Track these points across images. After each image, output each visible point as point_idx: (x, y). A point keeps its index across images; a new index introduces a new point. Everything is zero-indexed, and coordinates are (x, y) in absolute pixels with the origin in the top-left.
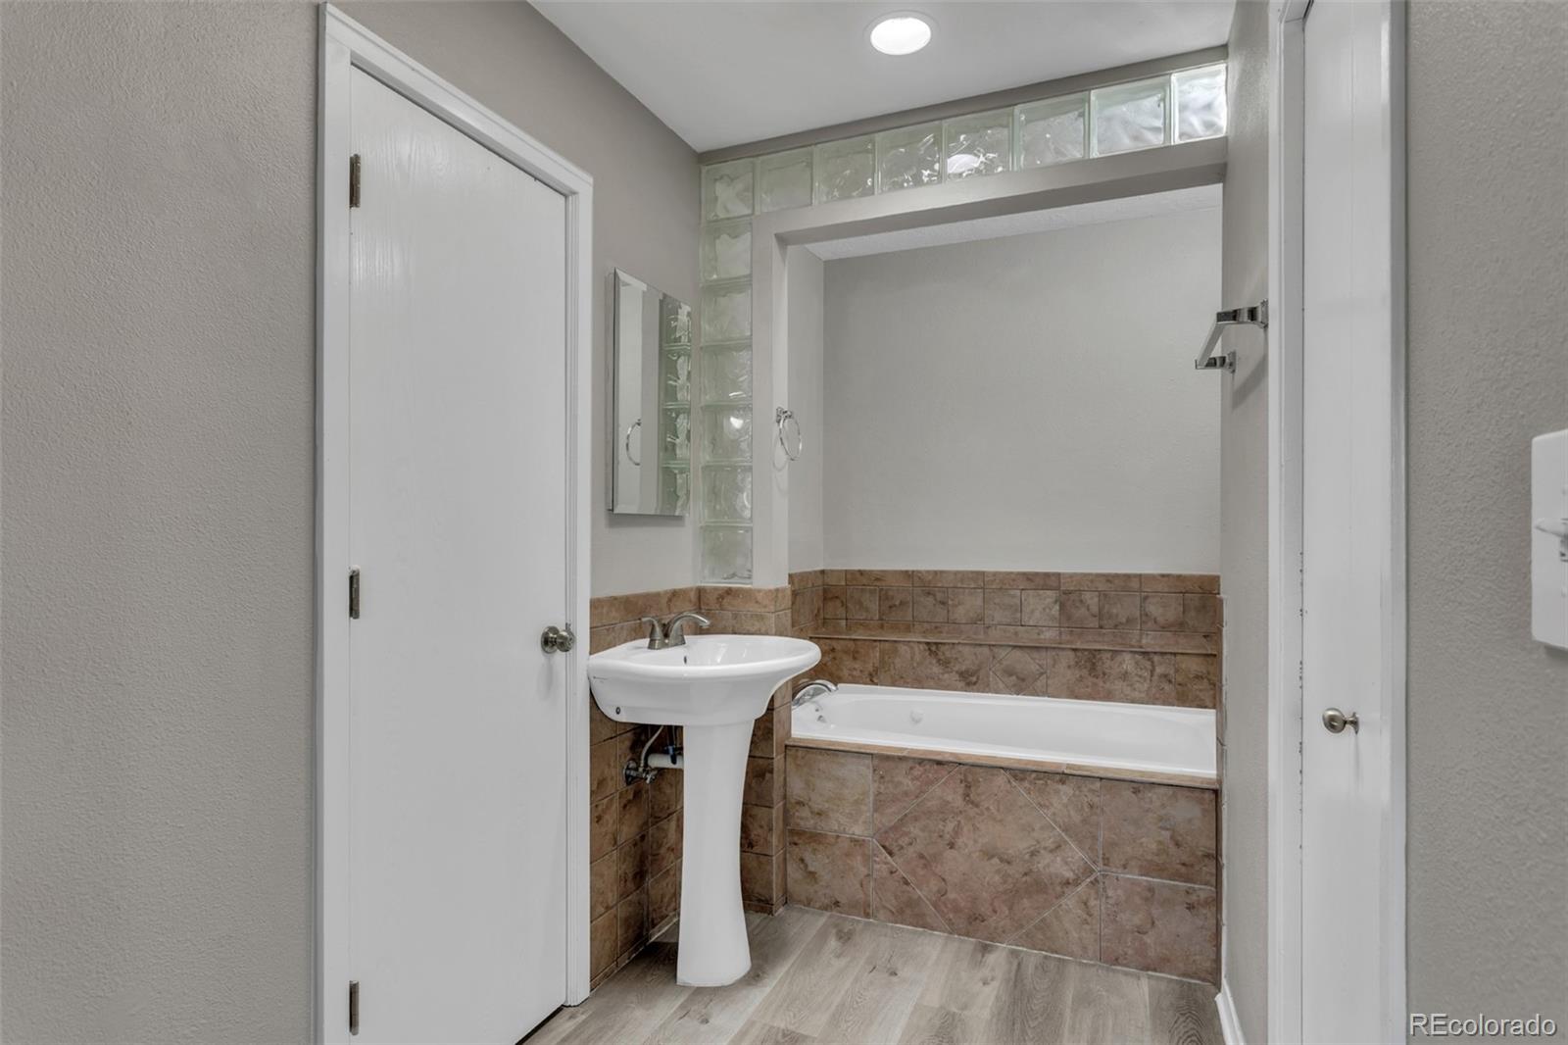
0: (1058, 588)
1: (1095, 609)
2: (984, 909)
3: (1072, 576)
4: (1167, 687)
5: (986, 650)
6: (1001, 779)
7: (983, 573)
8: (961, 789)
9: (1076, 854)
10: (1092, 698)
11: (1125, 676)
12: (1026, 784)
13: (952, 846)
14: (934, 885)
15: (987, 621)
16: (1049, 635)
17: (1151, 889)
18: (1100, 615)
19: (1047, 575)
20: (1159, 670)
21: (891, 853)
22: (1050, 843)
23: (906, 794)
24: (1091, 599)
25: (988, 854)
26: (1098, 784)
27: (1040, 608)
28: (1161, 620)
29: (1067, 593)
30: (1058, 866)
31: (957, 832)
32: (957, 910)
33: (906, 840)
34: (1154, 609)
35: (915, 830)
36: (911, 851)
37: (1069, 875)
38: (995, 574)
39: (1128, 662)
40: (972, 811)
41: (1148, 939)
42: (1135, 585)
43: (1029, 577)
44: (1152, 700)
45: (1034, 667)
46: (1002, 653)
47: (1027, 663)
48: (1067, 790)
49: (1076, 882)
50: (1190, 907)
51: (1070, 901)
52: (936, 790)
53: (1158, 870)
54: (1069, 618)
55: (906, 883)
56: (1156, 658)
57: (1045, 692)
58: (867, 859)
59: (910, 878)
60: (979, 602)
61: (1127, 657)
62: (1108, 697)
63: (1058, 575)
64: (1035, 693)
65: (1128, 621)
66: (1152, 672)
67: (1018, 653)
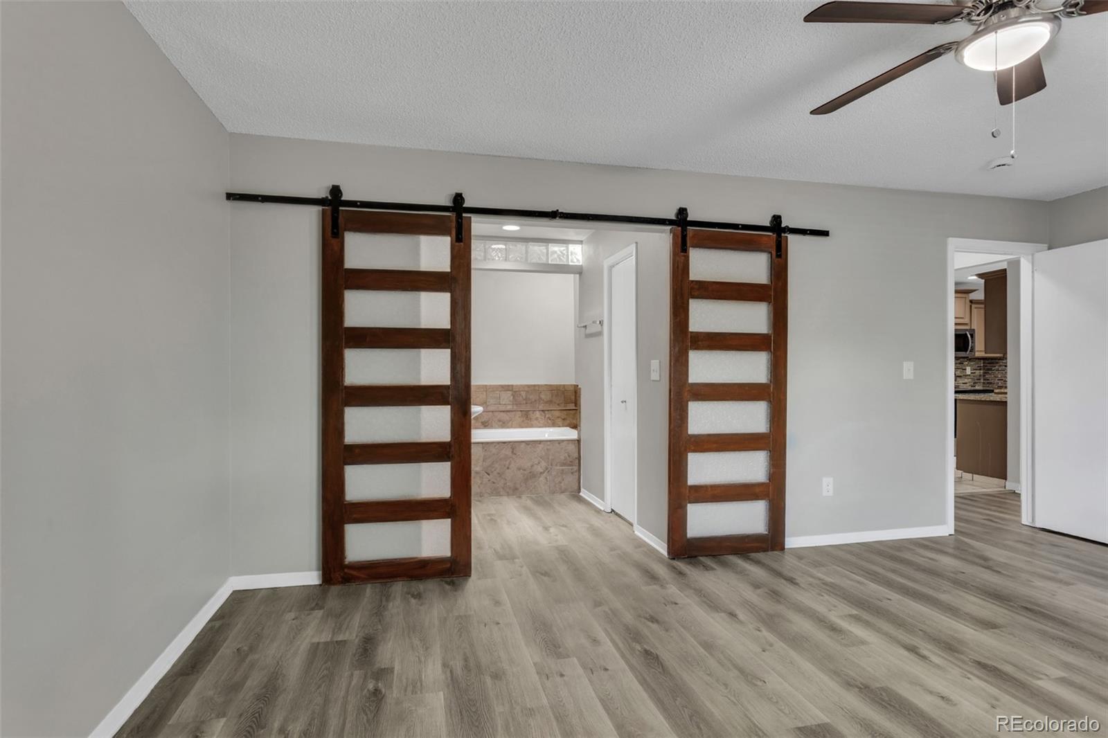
0: (512, 390)
1: (524, 397)
2: (518, 486)
3: (517, 386)
4: (549, 421)
5: (491, 413)
6: (523, 445)
7: (486, 386)
8: (511, 450)
9: (543, 464)
10: (526, 427)
11: (537, 419)
12: (530, 446)
13: (508, 468)
14: (503, 481)
15: (488, 404)
16: (509, 408)
17: (563, 470)
18: (526, 399)
19: (508, 386)
20: (547, 416)
21: (489, 474)
22: (537, 462)
23: (494, 454)
24: (523, 394)
25: (519, 469)
26: (549, 443)
27: (506, 397)
28: (545, 400)
29: (515, 392)
30: (539, 469)
31: (510, 464)
32: (510, 488)
33: (493, 470)
34: (543, 396)
35: (496, 466)
36: (495, 473)
37: (542, 471)
38: (490, 386)
39: (538, 414)
40: (514, 456)
41: (562, 484)
42: (537, 388)
43: (502, 386)
44: (545, 426)
45: (508, 418)
46: (496, 414)
47: (504, 416)
48: (541, 446)
49: (544, 473)
50: (572, 473)
51: (542, 479)
52: (503, 452)
53: (564, 464)
54: (516, 401)
55: (494, 483)
56: (546, 412)
57: (511, 427)
58: (481, 478)
59: (495, 481)
60: (485, 397)
61: (537, 412)
62: (531, 426)
63: (512, 386)
64: (508, 428)
65: (535, 401)
66: (545, 417)
67: (502, 414)
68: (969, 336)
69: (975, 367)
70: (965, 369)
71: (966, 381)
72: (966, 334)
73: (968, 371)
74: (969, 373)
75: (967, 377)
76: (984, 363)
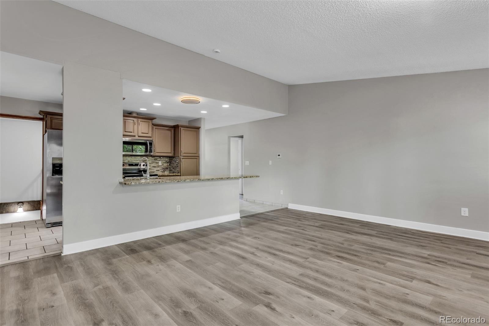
68: (148, 144)
69: (164, 162)
70: (158, 163)
71: (159, 169)
72: (147, 143)
73: (160, 163)
74: (161, 165)
75: (160, 167)
76: (169, 159)
